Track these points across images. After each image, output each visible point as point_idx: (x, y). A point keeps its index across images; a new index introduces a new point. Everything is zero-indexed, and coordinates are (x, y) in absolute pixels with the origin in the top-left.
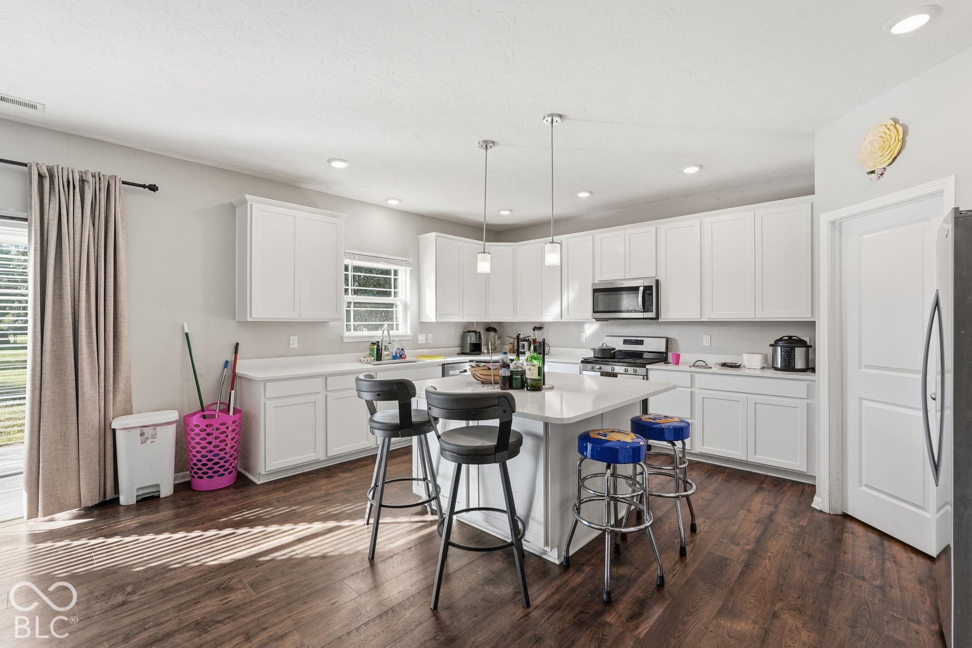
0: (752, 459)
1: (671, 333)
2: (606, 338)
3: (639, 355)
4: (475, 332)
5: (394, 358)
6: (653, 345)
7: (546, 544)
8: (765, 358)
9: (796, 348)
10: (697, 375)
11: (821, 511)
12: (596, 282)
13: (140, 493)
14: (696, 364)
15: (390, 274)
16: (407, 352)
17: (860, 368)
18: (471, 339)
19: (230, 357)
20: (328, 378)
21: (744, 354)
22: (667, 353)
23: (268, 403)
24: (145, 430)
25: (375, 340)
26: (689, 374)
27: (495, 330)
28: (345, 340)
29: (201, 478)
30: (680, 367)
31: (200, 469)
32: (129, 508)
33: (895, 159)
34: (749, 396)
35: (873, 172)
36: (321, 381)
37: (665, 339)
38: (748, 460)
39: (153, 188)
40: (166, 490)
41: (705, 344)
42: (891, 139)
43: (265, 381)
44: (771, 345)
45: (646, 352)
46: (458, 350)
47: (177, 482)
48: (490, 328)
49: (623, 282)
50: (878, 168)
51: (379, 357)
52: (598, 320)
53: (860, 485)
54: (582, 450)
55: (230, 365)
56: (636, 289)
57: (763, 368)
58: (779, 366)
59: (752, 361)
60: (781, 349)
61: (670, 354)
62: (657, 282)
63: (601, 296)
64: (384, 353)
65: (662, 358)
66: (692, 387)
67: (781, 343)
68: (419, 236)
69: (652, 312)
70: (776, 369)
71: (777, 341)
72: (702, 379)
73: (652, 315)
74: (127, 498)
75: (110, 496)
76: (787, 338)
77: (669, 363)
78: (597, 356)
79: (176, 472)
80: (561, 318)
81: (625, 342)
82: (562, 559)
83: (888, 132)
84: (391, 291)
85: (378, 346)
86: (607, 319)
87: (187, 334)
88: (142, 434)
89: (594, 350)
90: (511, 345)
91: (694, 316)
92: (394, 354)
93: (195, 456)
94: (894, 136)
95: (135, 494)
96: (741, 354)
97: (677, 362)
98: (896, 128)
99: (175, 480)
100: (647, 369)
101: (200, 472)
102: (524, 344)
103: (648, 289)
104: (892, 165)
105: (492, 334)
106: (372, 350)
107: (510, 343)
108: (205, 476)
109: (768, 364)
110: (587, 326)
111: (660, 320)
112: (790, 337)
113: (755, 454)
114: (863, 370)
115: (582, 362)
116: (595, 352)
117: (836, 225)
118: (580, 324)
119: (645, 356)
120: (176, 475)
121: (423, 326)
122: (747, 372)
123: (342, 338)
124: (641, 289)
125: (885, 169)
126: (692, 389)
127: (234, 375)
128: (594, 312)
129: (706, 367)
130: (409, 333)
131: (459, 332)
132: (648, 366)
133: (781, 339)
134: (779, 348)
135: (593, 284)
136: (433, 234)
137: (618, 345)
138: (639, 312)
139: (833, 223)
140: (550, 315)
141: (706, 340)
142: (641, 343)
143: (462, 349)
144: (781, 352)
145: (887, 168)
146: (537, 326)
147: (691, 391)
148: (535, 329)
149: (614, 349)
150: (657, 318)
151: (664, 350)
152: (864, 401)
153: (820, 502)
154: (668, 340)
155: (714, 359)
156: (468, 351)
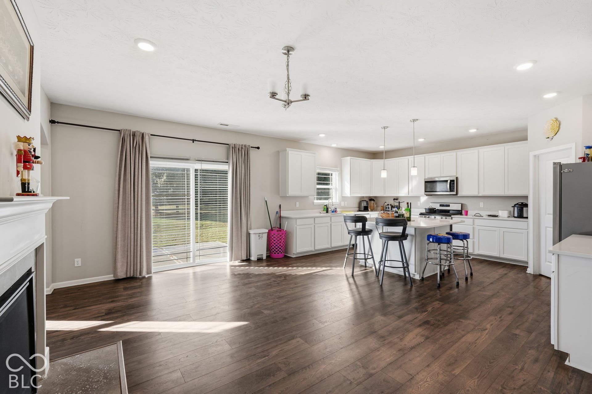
0: (502, 256)
1: (464, 201)
2: (430, 204)
3: (448, 211)
4: (366, 201)
5: (333, 212)
6: (455, 207)
7: (415, 272)
8: (510, 212)
9: (524, 208)
10: (476, 220)
11: (530, 274)
12: (426, 178)
13: (258, 257)
14: (476, 215)
15: (329, 175)
16: (338, 210)
17: (546, 215)
18: (364, 204)
19: (278, 210)
20: (315, 219)
21: (499, 211)
22: (462, 211)
23: (297, 227)
24: (260, 234)
25: (325, 204)
26: (472, 219)
27: (374, 200)
28: (315, 204)
29: (275, 253)
30: (468, 217)
31: (275, 250)
32: (254, 261)
33: (556, 133)
34: (501, 229)
35: (549, 138)
36: (313, 219)
37: (461, 204)
38: (500, 257)
39: (258, 148)
40: (264, 258)
41: (481, 206)
42: (555, 126)
43: (296, 219)
44: (512, 207)
45: (451, 210)
46: (357, 209)
47: (268, 255)
48: (371, 199)
49: (440, 178)
50: (551, 136)
51: (327, 212)
52: (427, 195)
53: (546, 261)
54: (428, 239)
55: (278, 213)
56: (447, 181)
57: (509, 217)
58: (516, 216)
59: (503, 214)
60: (517, 208)
61: (463, 211)
62: (457, 178)
63: (429, 185)
64: (330, 210)
65: (459, 213)
66: (473, 225)
67: (517, 206)
68: (342, 158)
69: (454, 192)
70: (515, 217)
71: (515, 205)
72: (478, 222)
73: (454, 193)
74: (253, 258)
75: (248, 258)
76: (521, 203)
77: (463, 215)
78: (427, 211)
79: (267, 251)
80: (409, 194)
81: (441, 205)
82: (421, 278)
83: (554, 123)
84: (330, 183)
85: (327, 207)
86: (431, 195)
87: (266, 201)
88: (259, 236)
89: (426, 209)
90: (382, 208)
91: (475, 193)
92: (333, 210)
93: (273, 245)
94: (556, 125)
95: (257, 257)
96: (498, 211)
97: (467, 214)
98: (556, 122)
99: (267, 254)
100: (452, 217)
101: (275, 251)
102: (389, 207)
103: (452, 181)
104: (556, 135)
105: (372, 202)
106: (324, 208)
107: (382, 206)
108: (277, 253)
109: (511, 215)
110: (421, 198)
111: (458, 195)
112: (522, 203)
113: (503, 254)
114: (547, 215)
115: (420, 214)
116: (426, 210)
117: (537, 157)
118: (418, 198)
119: (451, 212)
120: (267, 252)
121: (344, 198)
122: (500, 218)
123: (313, 203)
124: (449, 181)
125: (553, 137)
126: (473, 226)
127: (280, 217)
128: (425, 192)
129: (481, 216)
130: (338, 201)
131: (358, 201)
132: (452, 216)
133: (517, 204)
134: (516, 208)
135: (425, 179)
136: (349, 158)
137: (438, 207)
138: (447, 191)
139: (535, 156)
140: (403, 193)
141: (481, 205)
142: (449, 206)
143: (359, 209)
144: (517, 209)
145: (554, 136)
146: (395, 198)
147: (473, 227)
148: (394, 199)
149: (435, 209)
150: (457, 194)
151: (460, 209)
152: (548, 228)
153: (530, 271)
154: (462, 205)
155: (484, 213)
156: (363, 210)
